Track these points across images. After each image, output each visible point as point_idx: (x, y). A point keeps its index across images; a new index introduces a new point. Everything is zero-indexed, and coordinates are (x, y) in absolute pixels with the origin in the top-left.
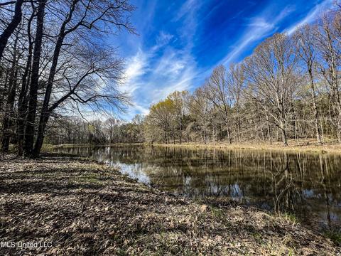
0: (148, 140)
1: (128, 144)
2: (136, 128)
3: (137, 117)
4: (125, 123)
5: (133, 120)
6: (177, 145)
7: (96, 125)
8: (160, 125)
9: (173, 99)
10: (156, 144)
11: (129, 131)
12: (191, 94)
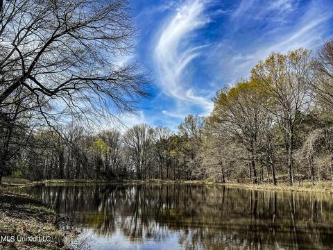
0: (213, 173)
1: (172, 182)
2: (188, 145)
3: (190, 120)
4: (167, 135)
5: (181, 127)
6: (282, 188)
7: (110, 140)
8: (237, 139)
9: (266, 73)
10: (231, 184)
11: (173, 153)
12: (314, 56)
